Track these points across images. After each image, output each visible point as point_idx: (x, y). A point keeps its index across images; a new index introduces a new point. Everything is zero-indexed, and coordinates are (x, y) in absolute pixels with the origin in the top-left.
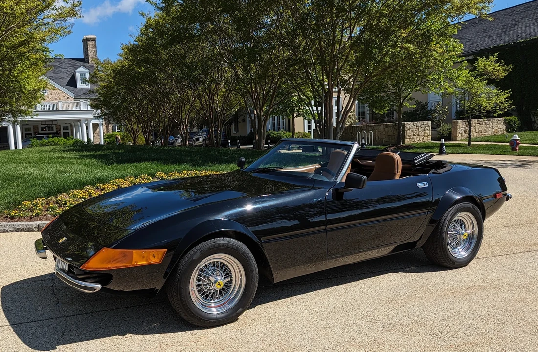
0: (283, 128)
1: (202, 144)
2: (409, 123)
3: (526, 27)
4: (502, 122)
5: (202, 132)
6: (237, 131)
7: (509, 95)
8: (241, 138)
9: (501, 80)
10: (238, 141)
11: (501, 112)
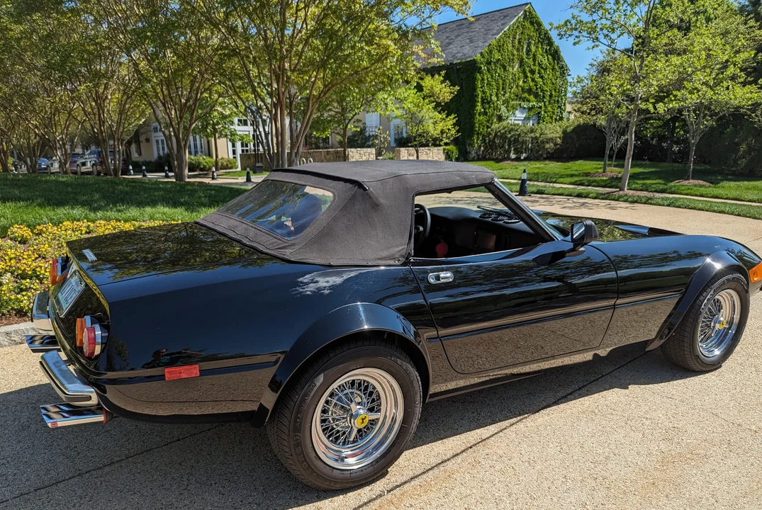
0: (202, 152)
1: (91, 170)
2: (353, 150)
3: (461, 47)
4: (442, 152)
5: (90, 154)
6: (140, 154)
7: (455, 121)
8: (147, 164)
9: (446, 103)
10: (144, 168)
11: (447, 141)
